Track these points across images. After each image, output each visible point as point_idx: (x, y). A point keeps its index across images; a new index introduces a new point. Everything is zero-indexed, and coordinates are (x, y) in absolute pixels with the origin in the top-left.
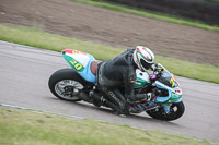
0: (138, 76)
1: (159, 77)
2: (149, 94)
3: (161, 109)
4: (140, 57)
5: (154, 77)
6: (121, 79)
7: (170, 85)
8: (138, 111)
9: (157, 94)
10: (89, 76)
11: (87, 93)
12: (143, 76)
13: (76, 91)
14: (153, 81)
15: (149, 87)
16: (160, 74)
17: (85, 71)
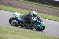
0: (33, 19)
1: (38, 19)
2: (36, 24)
3: (39, 28)
4: (33, 14)
5: (37, 19)
6: (28, 20)
7: (41, 21)
8: (33, 28)
9: (38, 24)
10: (20, 19)
11: (19, 24)
12: (34, 19)
13: (16, 23)
14: (37, 20)
15: (36, 22)
16: (39, 18)
17: (19, 18)
